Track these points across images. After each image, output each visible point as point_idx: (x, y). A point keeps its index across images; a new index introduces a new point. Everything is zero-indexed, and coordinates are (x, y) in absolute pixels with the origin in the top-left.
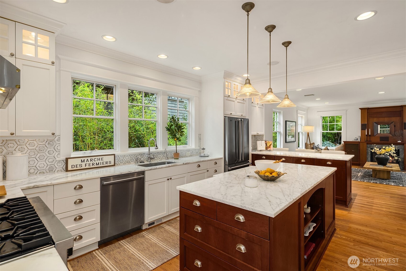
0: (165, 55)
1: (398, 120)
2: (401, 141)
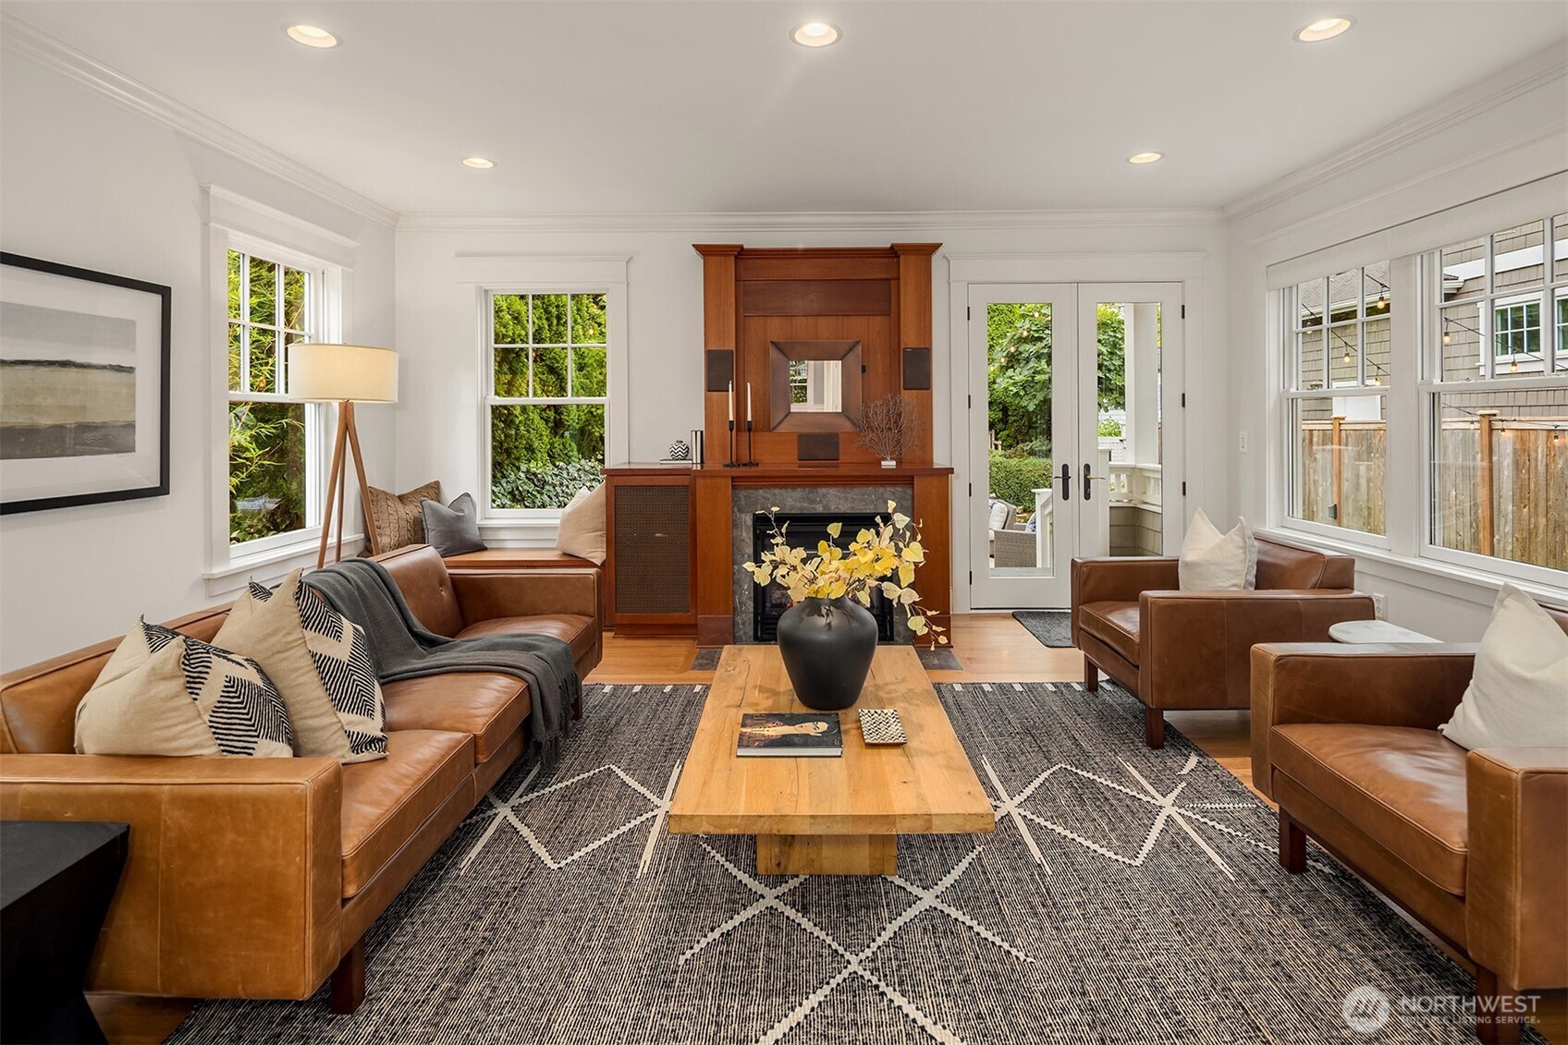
1: (878, 333)
2: (894, 463)
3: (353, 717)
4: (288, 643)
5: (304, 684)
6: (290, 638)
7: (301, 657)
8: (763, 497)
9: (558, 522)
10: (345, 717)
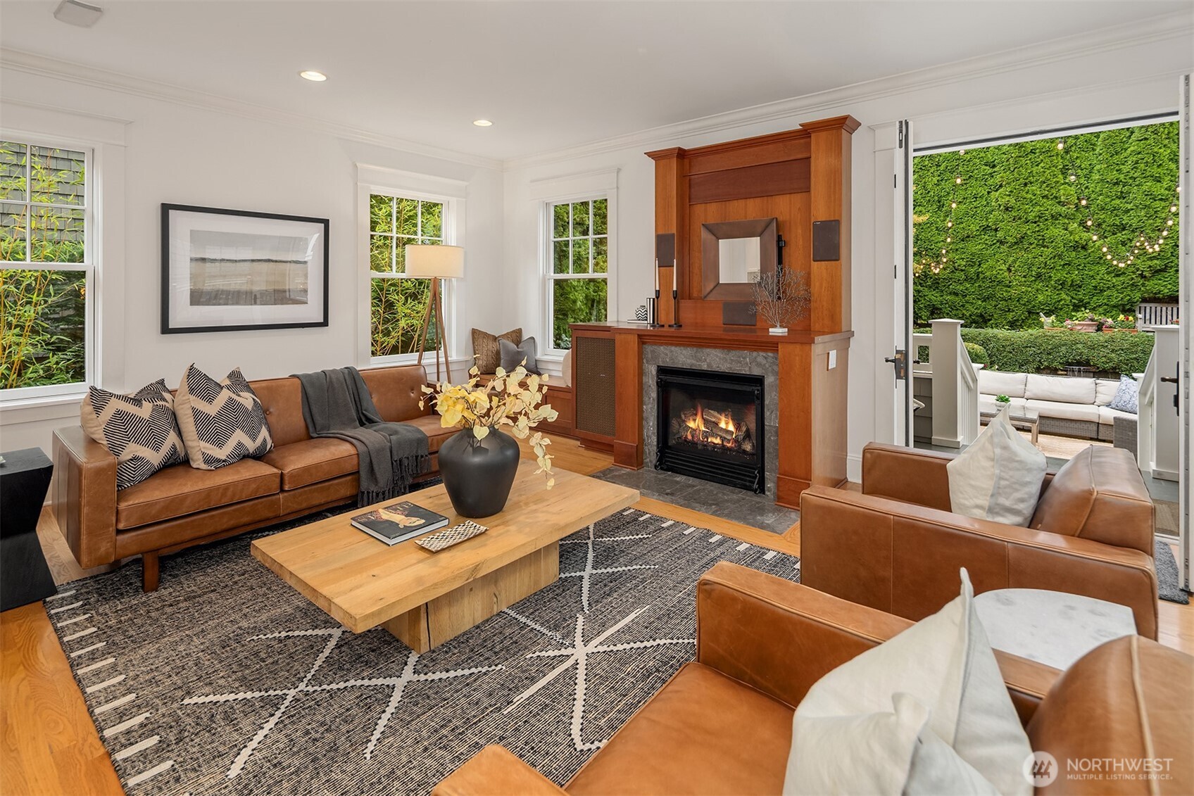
1: (799, 209)
2: (786, 330)
3: (208, 445)
4: (184, 400)
5: (187, 422)
6: (184, 398)
7: (188, 409)
8: (663, 353)
9: (562, 359)
10: (202, 444)
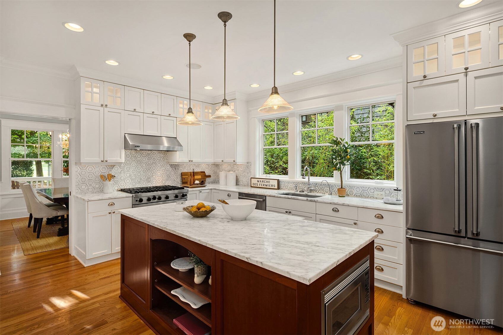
0: (301, 71)
